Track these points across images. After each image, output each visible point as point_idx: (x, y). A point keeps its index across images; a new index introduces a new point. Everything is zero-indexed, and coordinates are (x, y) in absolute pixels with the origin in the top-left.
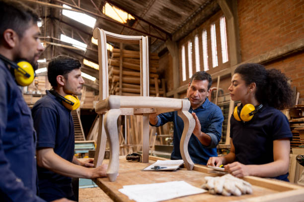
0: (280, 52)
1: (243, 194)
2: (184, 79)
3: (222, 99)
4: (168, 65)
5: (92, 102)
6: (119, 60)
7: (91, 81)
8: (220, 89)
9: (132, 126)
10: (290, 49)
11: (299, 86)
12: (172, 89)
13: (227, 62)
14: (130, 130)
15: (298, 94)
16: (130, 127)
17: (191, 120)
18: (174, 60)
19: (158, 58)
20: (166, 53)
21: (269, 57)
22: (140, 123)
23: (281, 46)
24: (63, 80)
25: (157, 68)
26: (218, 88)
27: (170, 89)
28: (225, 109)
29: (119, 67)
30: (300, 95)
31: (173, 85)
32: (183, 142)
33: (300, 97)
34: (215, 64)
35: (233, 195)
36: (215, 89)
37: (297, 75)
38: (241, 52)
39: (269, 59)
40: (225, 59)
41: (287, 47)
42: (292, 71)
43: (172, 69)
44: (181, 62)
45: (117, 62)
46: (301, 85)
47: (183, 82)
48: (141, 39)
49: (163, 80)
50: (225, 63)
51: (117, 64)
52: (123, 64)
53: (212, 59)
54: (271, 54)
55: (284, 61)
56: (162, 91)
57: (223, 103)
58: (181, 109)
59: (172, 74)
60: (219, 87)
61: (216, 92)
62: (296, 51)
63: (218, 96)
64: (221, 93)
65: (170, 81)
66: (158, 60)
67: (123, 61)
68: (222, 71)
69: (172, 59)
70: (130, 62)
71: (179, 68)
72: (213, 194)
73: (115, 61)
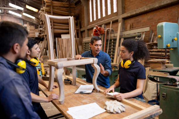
0: (146, 9)
1: (121, 112)
2: (91, 21)
3: (112, 35)
4: (81, 11)
5: (34, 33)
6: (50, 8)
7: (32, 19)
8: (112, 29)
9: (61, 49)
10: (151, 7)
11: (154, 29)
12: (84, 26)
13: (116, 12)
14: (60, 52)
15: (153, 33)
16: (60, 50)
17: (98, 69)
18: (85, 8)
19: (75, 6)
20: (80, 3)
21: (139, 11)
22: (65, 48)
23: (146, 5)
24: (29, 52)
25: (74, 13)
26: (110, 29)
27: (83, 27)
28: (114, 41)
29: (50, 12)
30: (154, 34)
31: (84, 24)
32: (94, 79)
33: (154, 36)
34: (109, 13)
35: (117, 113)
36: (109, 29)
37: (153, 23)
38: (124, 6)
39: (140, 13)
40: (115, 11)
41: (150, 6)
42: (151, 20)
43: (84, 14)
44: (89, 10)
45: (49, 9)
46: (155, 29)
47: (90, 22)
48: (70, 19)
49: (78, 21)
50: (115, 13)
51: (49, 11)
52: (53, 11)
53: (107, 9)
54: (141, 10)
55: (148, 14)
56: (78, 27)
57: (113, 37)
58: (93, 63)
59: (84, 17)
60: (112, 28)
61: (109, 31)
62: (154, 9)
63: (111, 33)
64: (112, 31)
65: (82, 22)
66: (75, 8)
67: (53, 9)
68: (113, 17)
69: (83, 7)
70: (58, 9)
71: (88, 14)
72: (109, 113)
73: (48, 8)
